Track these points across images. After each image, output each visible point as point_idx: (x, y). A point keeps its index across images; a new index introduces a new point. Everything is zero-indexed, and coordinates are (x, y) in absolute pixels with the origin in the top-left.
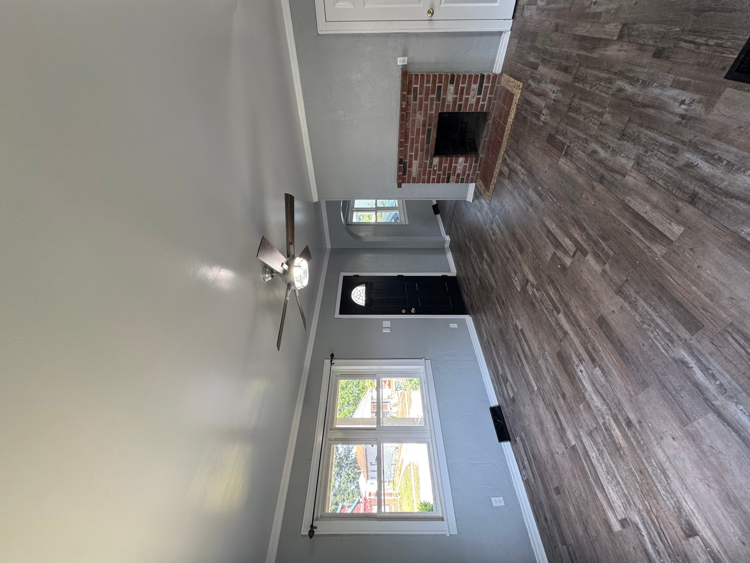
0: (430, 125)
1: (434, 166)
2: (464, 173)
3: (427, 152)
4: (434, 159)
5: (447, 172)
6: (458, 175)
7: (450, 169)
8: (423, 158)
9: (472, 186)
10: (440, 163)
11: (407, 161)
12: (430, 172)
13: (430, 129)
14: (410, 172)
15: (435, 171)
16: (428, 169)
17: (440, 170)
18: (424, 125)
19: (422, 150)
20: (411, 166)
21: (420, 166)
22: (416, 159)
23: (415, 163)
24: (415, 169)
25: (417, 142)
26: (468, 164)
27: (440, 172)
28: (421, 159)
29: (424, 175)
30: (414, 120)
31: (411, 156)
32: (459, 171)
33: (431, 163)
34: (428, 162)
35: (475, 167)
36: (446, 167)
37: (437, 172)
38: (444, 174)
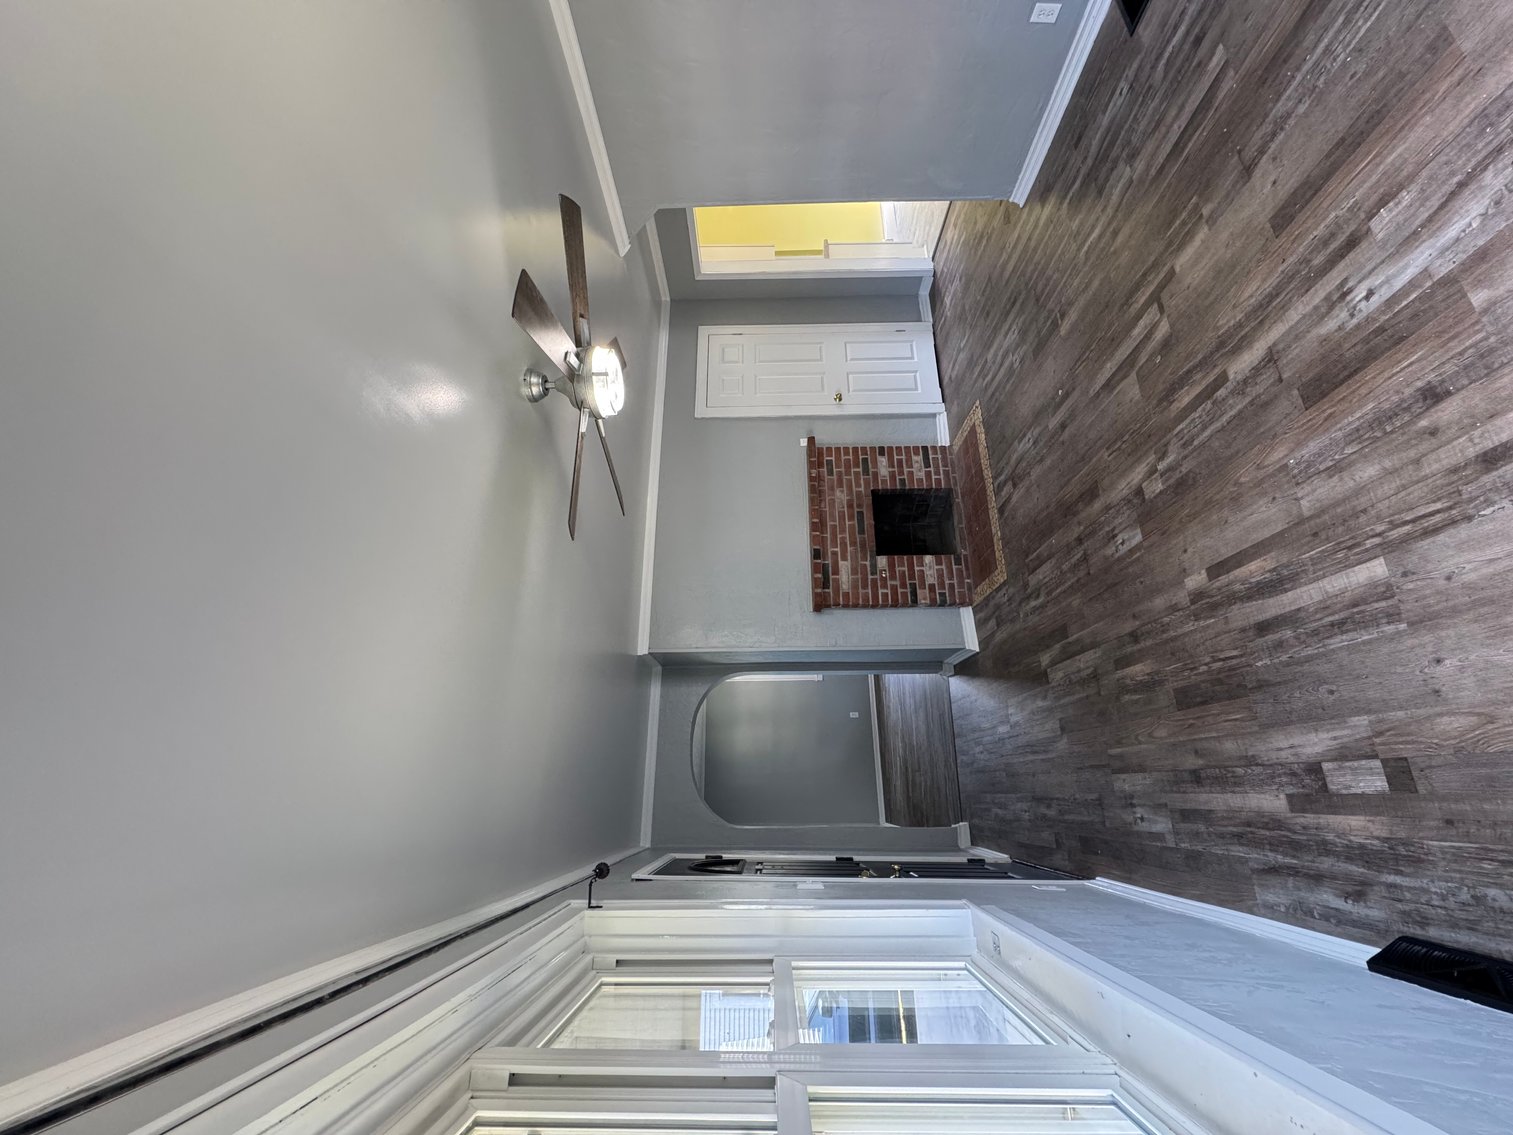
0: (859, 506)
1: (881, 572)
2: (942, 585)
3: (863, 546)
4: (879, 558)
5: (908, 582)
6: (932, 588)
7: (912, 577)
8: (857, 558)
9: (967, 615)
10: (891, 566)
11: (829, 561)
12: (874, 582)
13: (862, 513)
14: (837, 581)
15: (884, 580)
16: (870, 577)
17: (893, 577)
18: (850, 506)
19: (853, 544)
20: (836, 571)
21: (854, 571)
22: (844, 558)
23: (845, 567)
24: (845, 577)
25: (843, 531)
26: (944, 567)
27: (894, 583)
28: (854, 559)
29: (865, 586)
30: (833, 500)
31: (835, 554)
32: (930, 580)
33: (874, 566)
34: (868, 563)
35: (960, 571)
36: (904, 572)
37: (889, 583)
38: (903, 585)
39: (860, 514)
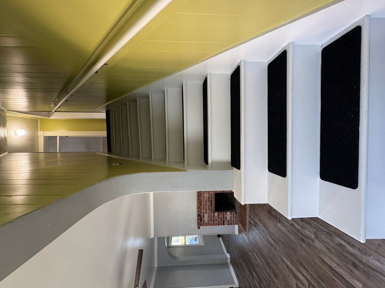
0: (211, 198)
1: (216, 217)
2: (231, 220)
3: (211, 210)
4: (215, 213)
5: (222, 220)
6: (228, 221)
7: (224, 218)
8: (210, 213)
9: (236, 227)
10: (219, 215)
11: (202, 214)
12: (214, 220)
13: (212, 200)
14: (204, 220)
15: (216, 219)
16: (213, 218)
17: (219, 219)
18: (209, 198)
19: (209, 209)
20: (204, 217)
21: (209, 217)
22: (206, 214)
23: (206, 216)
24: (206, 219)
25: (206, 206)
26: (232, 215)
27: (219, 220)
28: (209, 214)
29: (211, 221)
30: (204, 196)
31: (204, 212)
32: (228, 219)
33: (214, 215)
34: (212, 215)
35: (236, 216)
36: (222, 217)
37: (218, 220)
38: (221, 221)
39: (211, 200)
